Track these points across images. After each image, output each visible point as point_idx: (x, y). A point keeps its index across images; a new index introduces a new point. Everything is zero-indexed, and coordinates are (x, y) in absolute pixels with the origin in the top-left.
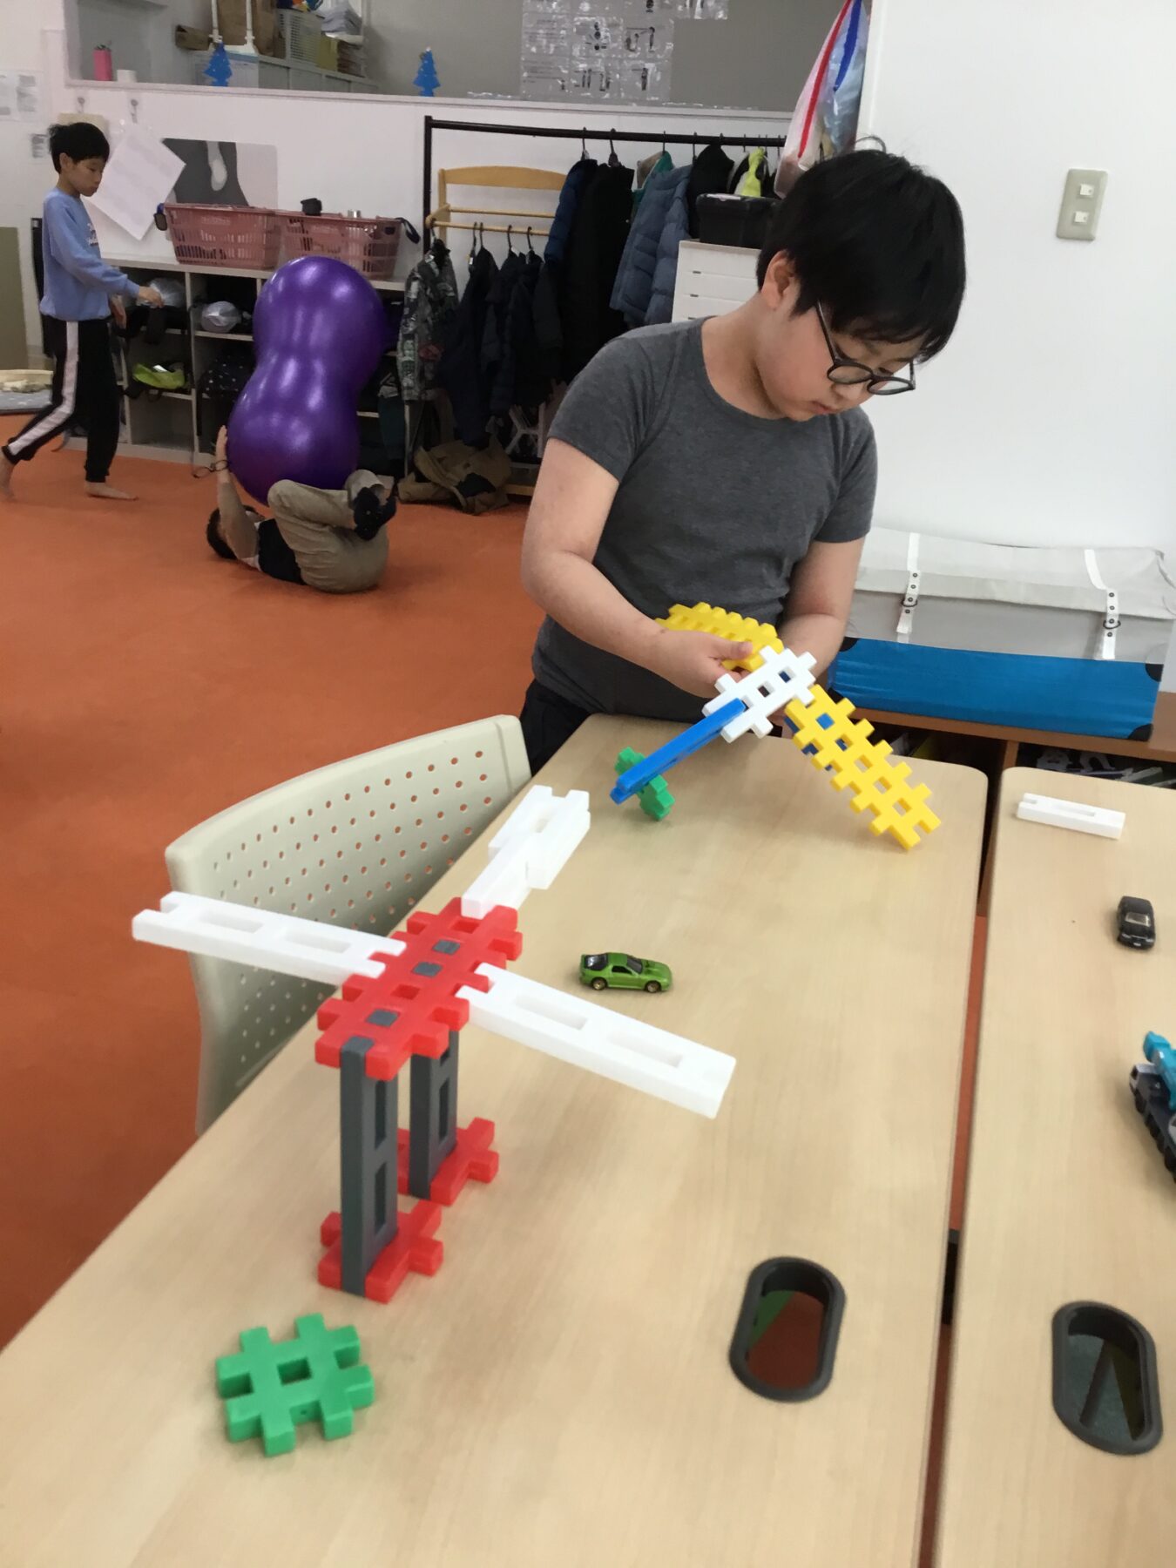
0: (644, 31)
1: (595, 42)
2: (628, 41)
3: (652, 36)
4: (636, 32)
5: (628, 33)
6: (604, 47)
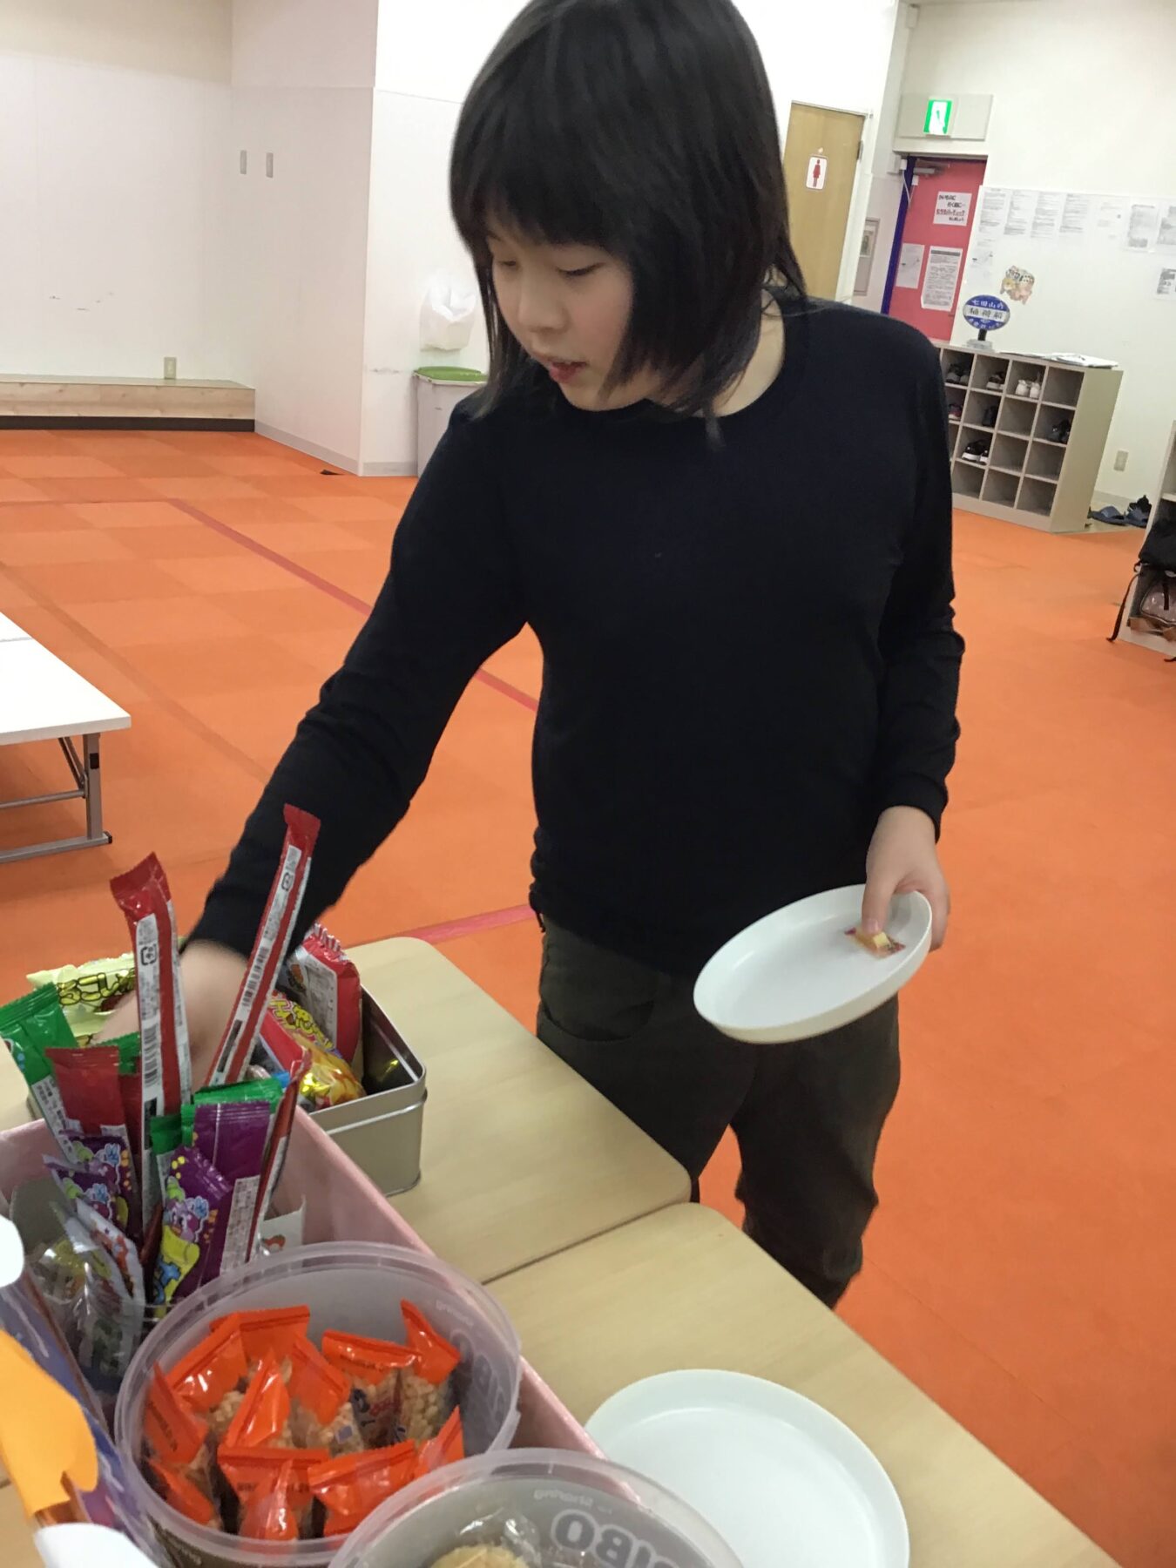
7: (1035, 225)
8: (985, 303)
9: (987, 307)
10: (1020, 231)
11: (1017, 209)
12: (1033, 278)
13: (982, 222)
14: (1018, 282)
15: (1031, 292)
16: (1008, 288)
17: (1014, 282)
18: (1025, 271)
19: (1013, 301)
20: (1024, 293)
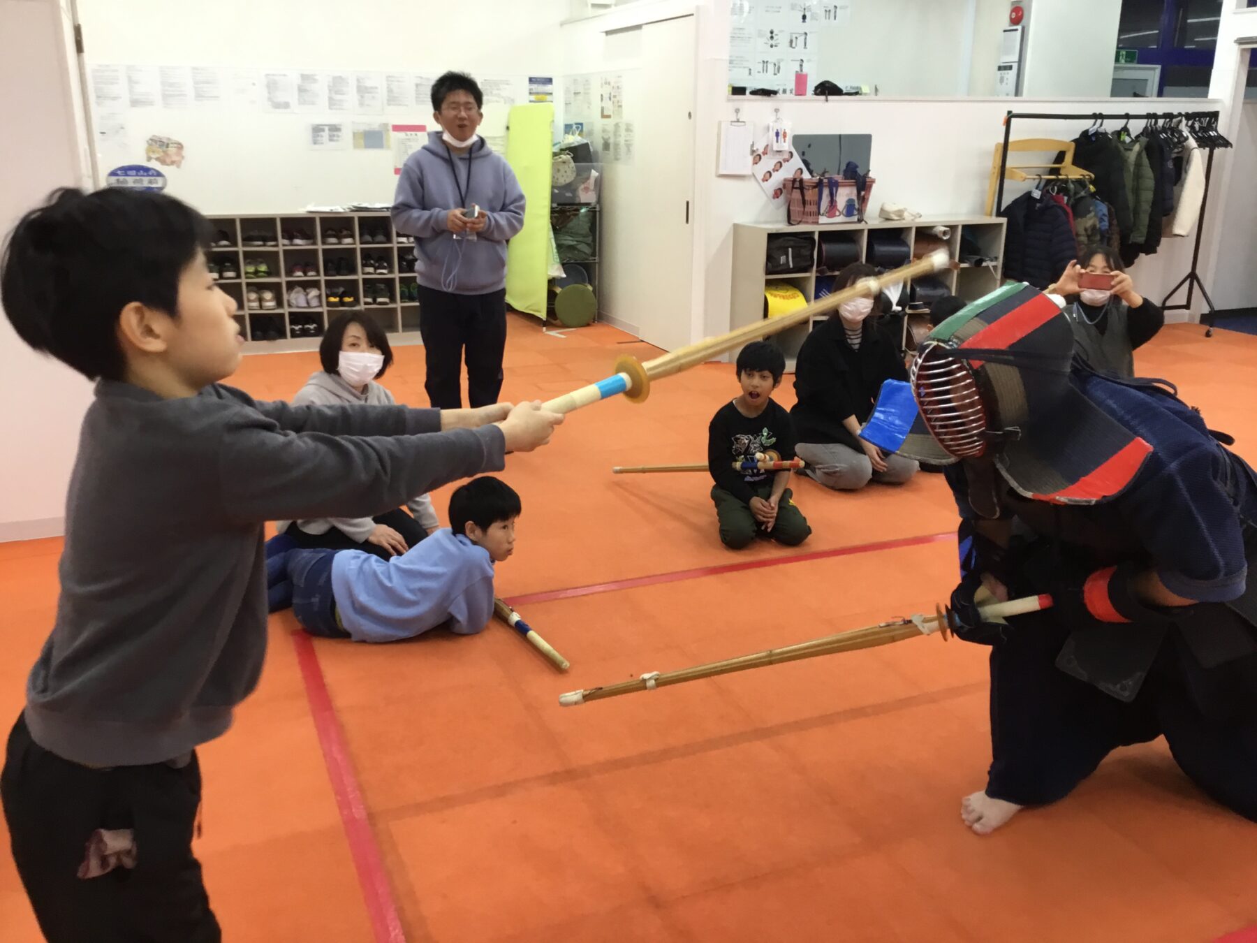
0: (801, 35)
1: (771, 42)
2: (791, 42)
3: (805, 39)
4: (797, 35)
5: (791, 36)
6: (776, 46)
7: (165, 97)
8: (134, 172)
9: (137, 175)
10: (151, 103)
11: (136, 83)
12: (180, 144)
13: (98, 97)
14: (165, 149)
15: (183, 157)
16: (154, 156)
17: (160, 150)
18: (169, 139)
19: (166, 167)
20: (175, 158)
